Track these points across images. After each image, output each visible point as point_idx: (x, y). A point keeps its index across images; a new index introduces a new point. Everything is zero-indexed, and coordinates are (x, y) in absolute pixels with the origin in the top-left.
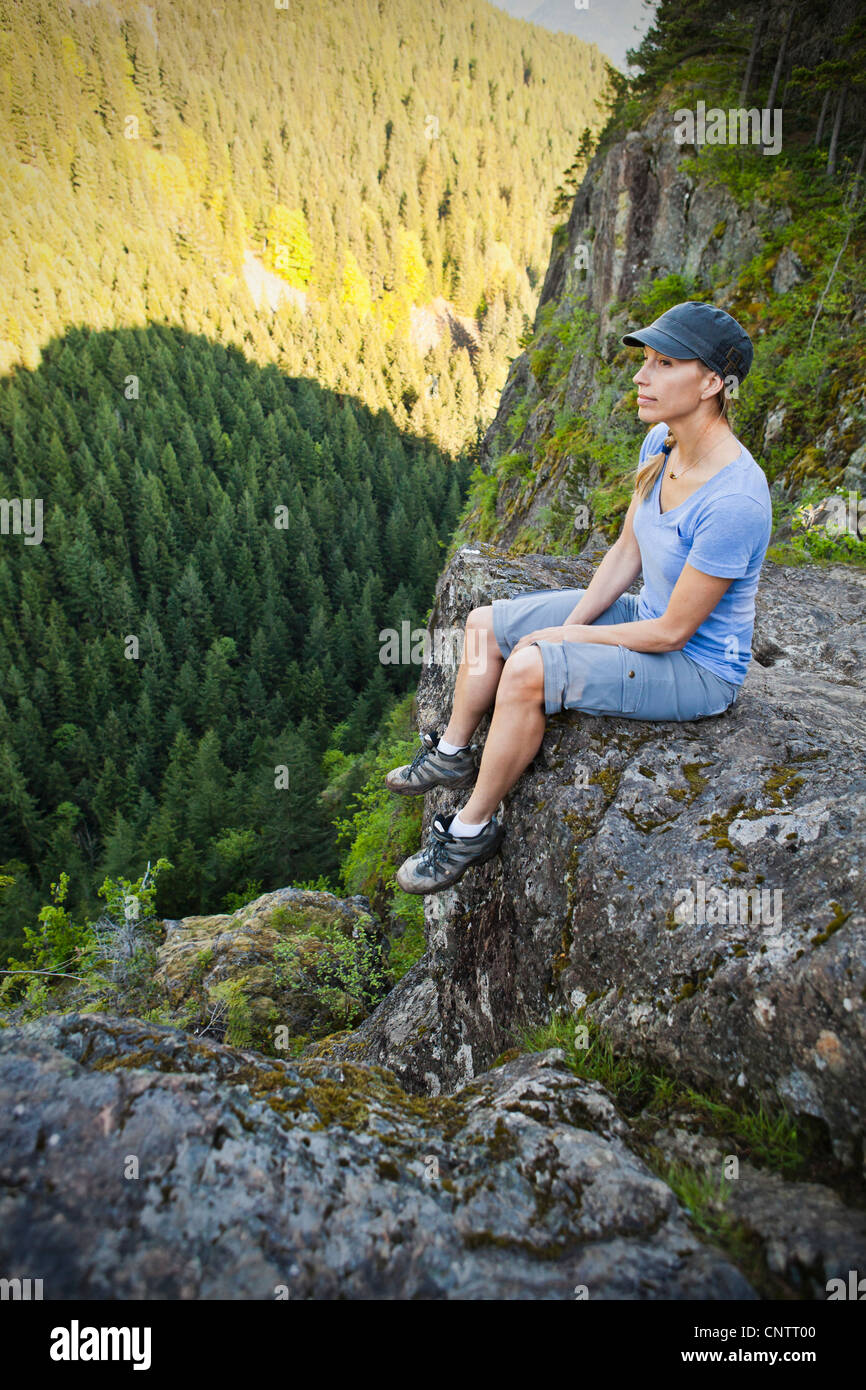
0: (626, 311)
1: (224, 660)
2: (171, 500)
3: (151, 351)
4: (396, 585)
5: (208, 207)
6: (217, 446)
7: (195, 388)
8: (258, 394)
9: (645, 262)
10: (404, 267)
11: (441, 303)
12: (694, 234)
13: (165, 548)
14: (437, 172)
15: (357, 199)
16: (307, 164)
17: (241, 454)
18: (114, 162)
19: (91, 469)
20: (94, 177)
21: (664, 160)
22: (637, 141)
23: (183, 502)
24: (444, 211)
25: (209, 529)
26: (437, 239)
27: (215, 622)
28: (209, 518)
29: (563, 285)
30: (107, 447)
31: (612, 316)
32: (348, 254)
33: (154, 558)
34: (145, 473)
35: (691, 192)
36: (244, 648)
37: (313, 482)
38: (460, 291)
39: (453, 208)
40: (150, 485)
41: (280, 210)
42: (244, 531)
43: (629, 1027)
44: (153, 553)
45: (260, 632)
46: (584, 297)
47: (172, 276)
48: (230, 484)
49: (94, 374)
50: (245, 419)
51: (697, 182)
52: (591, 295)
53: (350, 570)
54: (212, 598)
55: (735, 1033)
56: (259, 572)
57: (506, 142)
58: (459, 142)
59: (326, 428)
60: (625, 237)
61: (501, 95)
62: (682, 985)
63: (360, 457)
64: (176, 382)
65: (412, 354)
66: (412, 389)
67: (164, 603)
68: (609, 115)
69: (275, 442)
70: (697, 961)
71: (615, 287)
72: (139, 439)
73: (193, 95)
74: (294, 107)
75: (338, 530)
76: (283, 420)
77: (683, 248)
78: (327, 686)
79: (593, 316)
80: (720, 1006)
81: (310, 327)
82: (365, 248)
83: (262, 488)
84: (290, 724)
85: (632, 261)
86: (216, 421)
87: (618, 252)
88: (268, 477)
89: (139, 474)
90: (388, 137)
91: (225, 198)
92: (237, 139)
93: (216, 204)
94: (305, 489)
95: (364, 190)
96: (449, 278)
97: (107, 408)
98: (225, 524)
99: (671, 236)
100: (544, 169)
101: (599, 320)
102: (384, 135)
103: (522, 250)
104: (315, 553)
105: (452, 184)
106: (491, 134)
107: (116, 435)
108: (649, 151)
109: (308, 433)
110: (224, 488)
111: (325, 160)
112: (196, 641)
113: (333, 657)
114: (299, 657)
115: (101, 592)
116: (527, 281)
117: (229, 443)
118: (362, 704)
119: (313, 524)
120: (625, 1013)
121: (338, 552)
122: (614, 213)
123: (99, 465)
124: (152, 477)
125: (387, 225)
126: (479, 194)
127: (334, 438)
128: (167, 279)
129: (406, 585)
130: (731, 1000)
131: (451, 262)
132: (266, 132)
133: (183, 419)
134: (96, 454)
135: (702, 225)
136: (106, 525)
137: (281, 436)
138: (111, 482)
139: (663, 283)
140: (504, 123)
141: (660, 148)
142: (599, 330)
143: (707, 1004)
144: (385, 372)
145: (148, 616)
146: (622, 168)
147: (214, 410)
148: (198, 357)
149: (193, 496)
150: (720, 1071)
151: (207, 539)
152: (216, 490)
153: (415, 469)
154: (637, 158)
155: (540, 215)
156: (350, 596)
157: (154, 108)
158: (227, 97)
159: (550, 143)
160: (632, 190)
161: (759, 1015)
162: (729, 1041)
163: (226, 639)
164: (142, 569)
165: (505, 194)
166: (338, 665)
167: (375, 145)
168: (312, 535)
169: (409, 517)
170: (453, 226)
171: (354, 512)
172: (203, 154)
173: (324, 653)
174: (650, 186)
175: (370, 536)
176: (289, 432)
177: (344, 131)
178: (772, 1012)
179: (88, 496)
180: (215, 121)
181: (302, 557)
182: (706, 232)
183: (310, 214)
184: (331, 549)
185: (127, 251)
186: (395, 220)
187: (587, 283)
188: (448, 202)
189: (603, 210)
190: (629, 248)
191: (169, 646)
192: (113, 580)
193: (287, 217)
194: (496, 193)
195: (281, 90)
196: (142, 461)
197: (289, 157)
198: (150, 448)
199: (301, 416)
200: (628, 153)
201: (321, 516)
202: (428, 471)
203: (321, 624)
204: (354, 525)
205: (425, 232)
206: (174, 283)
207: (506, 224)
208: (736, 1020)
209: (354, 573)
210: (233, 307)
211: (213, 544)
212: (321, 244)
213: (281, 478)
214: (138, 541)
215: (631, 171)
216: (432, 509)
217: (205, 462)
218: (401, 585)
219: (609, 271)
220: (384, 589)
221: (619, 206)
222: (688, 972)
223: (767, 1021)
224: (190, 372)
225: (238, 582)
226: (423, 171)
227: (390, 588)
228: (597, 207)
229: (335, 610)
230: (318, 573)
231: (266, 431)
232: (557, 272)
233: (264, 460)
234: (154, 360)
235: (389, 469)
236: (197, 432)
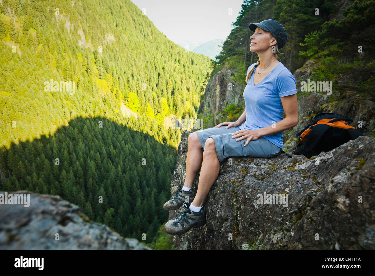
0: (220, 113)
1: (110, 215)
2: (98, 168)
3: (95, 128)
4: (161, 192)
5: (112, 92)
6: (112, 153)
7: (106, 138)
8: (123, 139)
9: (225, 101)
10: (163, 107)
11: (172, 116)
12: (236, 94)
13: (95, 182)
14: (171, 84)
15: (151, 91)
16: (138, 82)
17: (118, 155)
18: (89, 82)
19: (75, 160)
20: (83, 85)
21: (227, 77)
22: (220, 73)
23: (101, 169)
24: (173, 93)
25: (108, 176)
26: (171, 100)
27: (108, 204)
28: (108, 173)
29: (204, 109)
30: (80, 153)
31: (217, 115)
32: (148, 104)
33: (91, 185)
34: (91, 161)
35: (234, 85)
36: (116, 211)
37: (138, 163)
38: (177, 113)
39: (175, 93)
40: (92, 164)
41: (131, 93)
42: (118, 177)
43: (273, 245)
44: (91, 184)
45: (121, 206)
46: (210, 111)
47: (102, 109)
48: (115, 164)
49: (78, 134)
50: (120, 146)
51: (236, 82)
52: (211, 110)
53: (148, 187)
54: (108, 197)
55: (328, 223)
56: (122, 188)
57: (188, 78)
58: (176, 77)
59: (142, 148)
60: (219, 95)
61: (186, 67)
62: (294, 217)
63: (151, 156)
64: (101, 136)
65: (165, 129)
66: (165, 137)
67: (93, 198)
68: (213, 69)
69: (128, 152)
70: (300, 203)
71: (217, 107)
72: (90, 152)
73: (110, 67)
74: (135, 70)
75: (145, 176)
76: (130, 146)
77: (234, 98)
78: (141, 222)
79: (212, 115)
80: (318, 212)
81: (138, 122)
82: (152, 102)
83: (124, 165)
84: (129, 235)
85: (221, 101)
86: (112, 146)
87: (217, 99)
88: (125, 161)
89: (89, 161)
90: (159, 76)
91: (117, 90)
92: (121, 76)
93: (114, 92)
94: (136, 165)
95: (153, 88)
96: (174, 109)
97: (81, 143)
98: (113, 175)
99: (231, 95)
100: (197, 84)
101: (214, 116)
102: (158, 76)
103: (193, 103)
104: (138, 182)
105: (175, 87)
106: (184, 76)
107: (83, 151)
108: (223, 75)
109: (137, 150)
110: (113, 165)
111: (143, 81)
112: (102, 210)
113: (143, 213)
114: (132, 213)
115: (75, 195)
116: (194, 110)
117: (115, 153)
118: (151, 227)
119: (138, 174)
120: (269, 239)
121: (145, 182)
122: (216, 90)
123: (78, 159)
124: (92, 162)
125: (158, 96)
126: (182, 89)
127: (144, 151)
128: (100, 110)
129: (164, 191)
130: (323, 208)
131: (175, 105)
132: (128, 75)
133: (102, 146)
134: (77, 156)
135: (238, 92)
136: (78, 176)
137: (129, 150)
138: (81, 164)
139: (229, 106)
140: (187, 74)
141: (226, 75)
142: (214, 118)
143: (311, 215)
144: (158, 133)
145: (88, 202)
146: (217, 79)
147: (111, 143)
148: (107, 130)
149: (104, 167)
150: (324, 246)
151: (107, 179)
152: (111, 165)
153: (166, 159)
154: (221, 77)
155: (197, 94)
156: (148, 195)
157: (100, 70)
158: (119, 67)
159: (199, 78)
160: (220, 84)
161: (341, 206)
162: (326, 228)
163: (112, 209)
164: (88, 188)
165: (188, 89)
166: (144, 216)
167: (155, 78)
168: (137, 178)
169: (165, 172)
170: (175, 97)
171: (149, 171)
172: (111, 80)
173: (140, 212)
174: (224, 83)
175: (154, 178)
176: (132, 149)
177: (148, 75)
178: (348, 201)
179: (73, 167)
180: (115, 72)
181: (134, 184)
182: (239, 93)
183: (139, 94)
184: (143, 182)
185: (90, 103)
186: (160, 96)
187: (210, 108)
188: (174, 91)
189: (213, 89)
190: (220, 98)
191: (94, 211)
192: (79, 192)
193: (133, 95)
194: (186, 89)
195: (132, 66)
196: (90, 157)
197: (134, 81)
198: (93, 154)
199: (135, 145)
200: (218, 76)
201: (140, 172)
202: (170, 159)
203: (139, 203)
204: (149, 175)
205: (168, 98)
206: (102, 111)
207: (189, 97)
208: (328, 216)
209: (149, 188)
210: (117, 117)
211: (109, 181)
212: (141, 101)
213: (129, 162)
214: (87, 180)
215: (219, 80)
216: (171, 169)
217: (108, 158)
218: (162, 191)
219: (215, 104)
220: (158, 193)
221: (217, 88)
222: (296, 210)
223: (346, 206)
224: (105, 134)
225: (116, 192)
226: (167, 84)
227: (159, 192)
228: (212, 89)
229: (144, 199)
230: (139, 188)
231: (125, 149)
232: (202, 106)
233: (124, 157)
234: (95, 130)
235: (159, 159)
236: (106, 150)
